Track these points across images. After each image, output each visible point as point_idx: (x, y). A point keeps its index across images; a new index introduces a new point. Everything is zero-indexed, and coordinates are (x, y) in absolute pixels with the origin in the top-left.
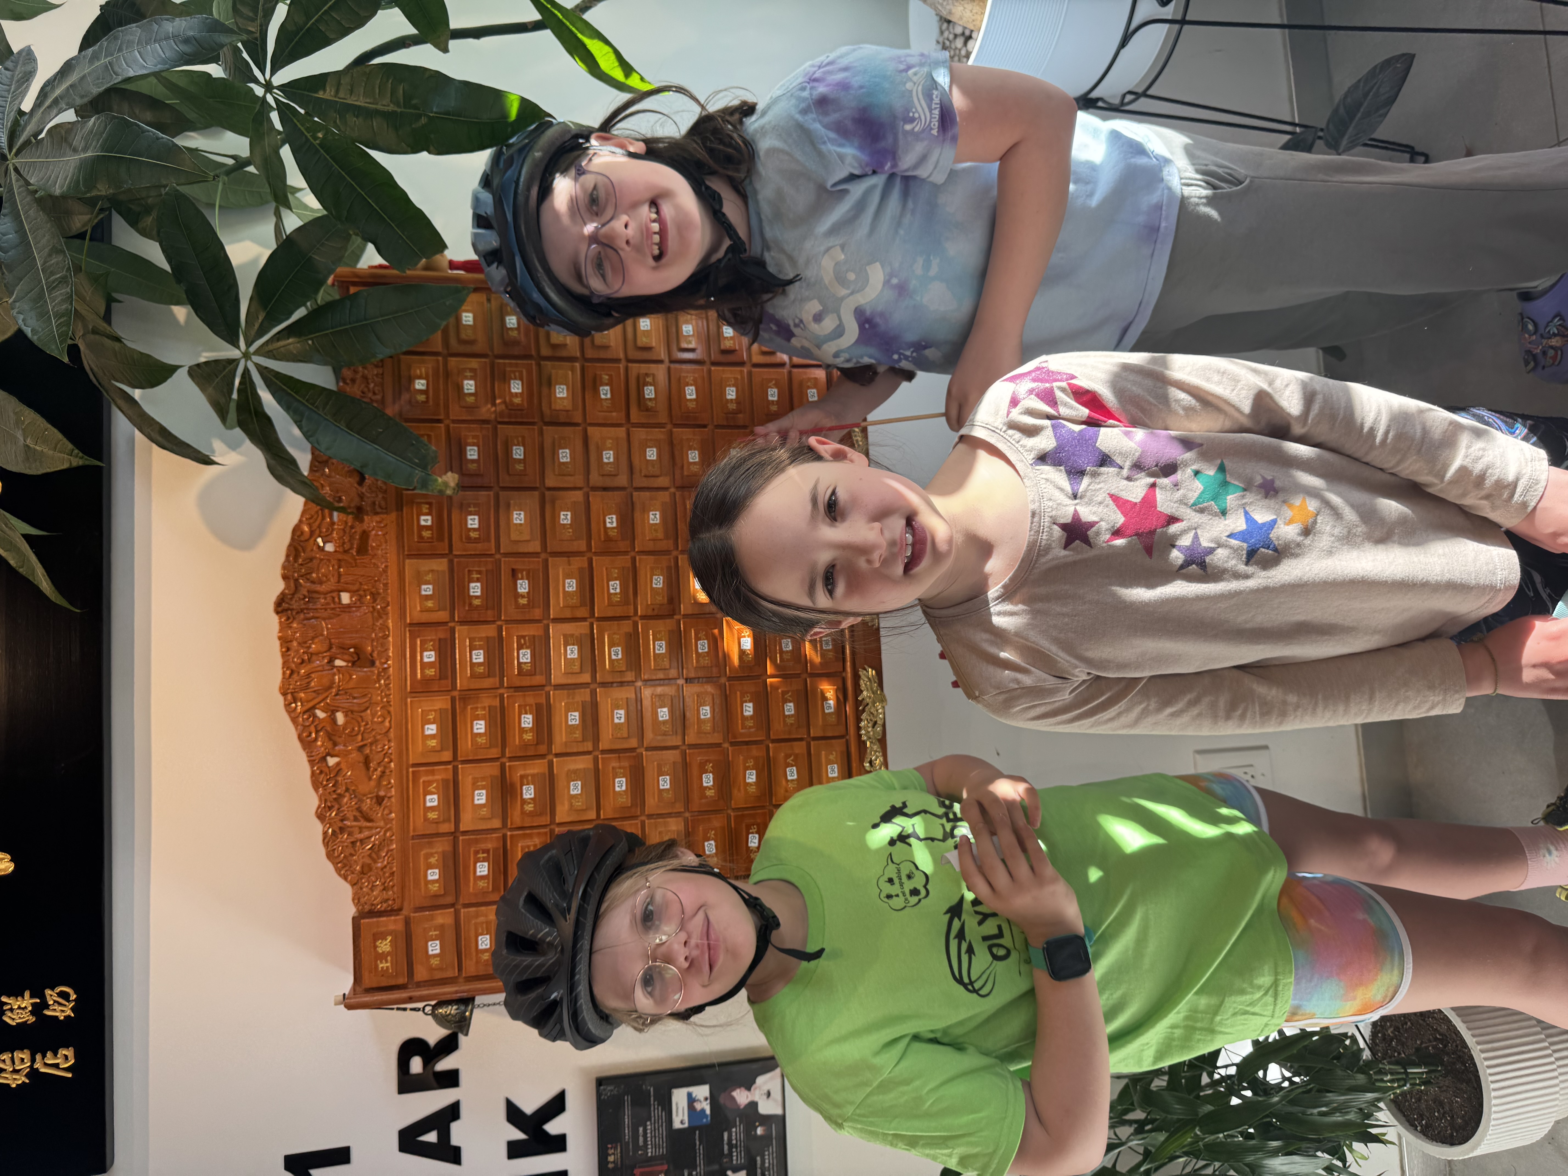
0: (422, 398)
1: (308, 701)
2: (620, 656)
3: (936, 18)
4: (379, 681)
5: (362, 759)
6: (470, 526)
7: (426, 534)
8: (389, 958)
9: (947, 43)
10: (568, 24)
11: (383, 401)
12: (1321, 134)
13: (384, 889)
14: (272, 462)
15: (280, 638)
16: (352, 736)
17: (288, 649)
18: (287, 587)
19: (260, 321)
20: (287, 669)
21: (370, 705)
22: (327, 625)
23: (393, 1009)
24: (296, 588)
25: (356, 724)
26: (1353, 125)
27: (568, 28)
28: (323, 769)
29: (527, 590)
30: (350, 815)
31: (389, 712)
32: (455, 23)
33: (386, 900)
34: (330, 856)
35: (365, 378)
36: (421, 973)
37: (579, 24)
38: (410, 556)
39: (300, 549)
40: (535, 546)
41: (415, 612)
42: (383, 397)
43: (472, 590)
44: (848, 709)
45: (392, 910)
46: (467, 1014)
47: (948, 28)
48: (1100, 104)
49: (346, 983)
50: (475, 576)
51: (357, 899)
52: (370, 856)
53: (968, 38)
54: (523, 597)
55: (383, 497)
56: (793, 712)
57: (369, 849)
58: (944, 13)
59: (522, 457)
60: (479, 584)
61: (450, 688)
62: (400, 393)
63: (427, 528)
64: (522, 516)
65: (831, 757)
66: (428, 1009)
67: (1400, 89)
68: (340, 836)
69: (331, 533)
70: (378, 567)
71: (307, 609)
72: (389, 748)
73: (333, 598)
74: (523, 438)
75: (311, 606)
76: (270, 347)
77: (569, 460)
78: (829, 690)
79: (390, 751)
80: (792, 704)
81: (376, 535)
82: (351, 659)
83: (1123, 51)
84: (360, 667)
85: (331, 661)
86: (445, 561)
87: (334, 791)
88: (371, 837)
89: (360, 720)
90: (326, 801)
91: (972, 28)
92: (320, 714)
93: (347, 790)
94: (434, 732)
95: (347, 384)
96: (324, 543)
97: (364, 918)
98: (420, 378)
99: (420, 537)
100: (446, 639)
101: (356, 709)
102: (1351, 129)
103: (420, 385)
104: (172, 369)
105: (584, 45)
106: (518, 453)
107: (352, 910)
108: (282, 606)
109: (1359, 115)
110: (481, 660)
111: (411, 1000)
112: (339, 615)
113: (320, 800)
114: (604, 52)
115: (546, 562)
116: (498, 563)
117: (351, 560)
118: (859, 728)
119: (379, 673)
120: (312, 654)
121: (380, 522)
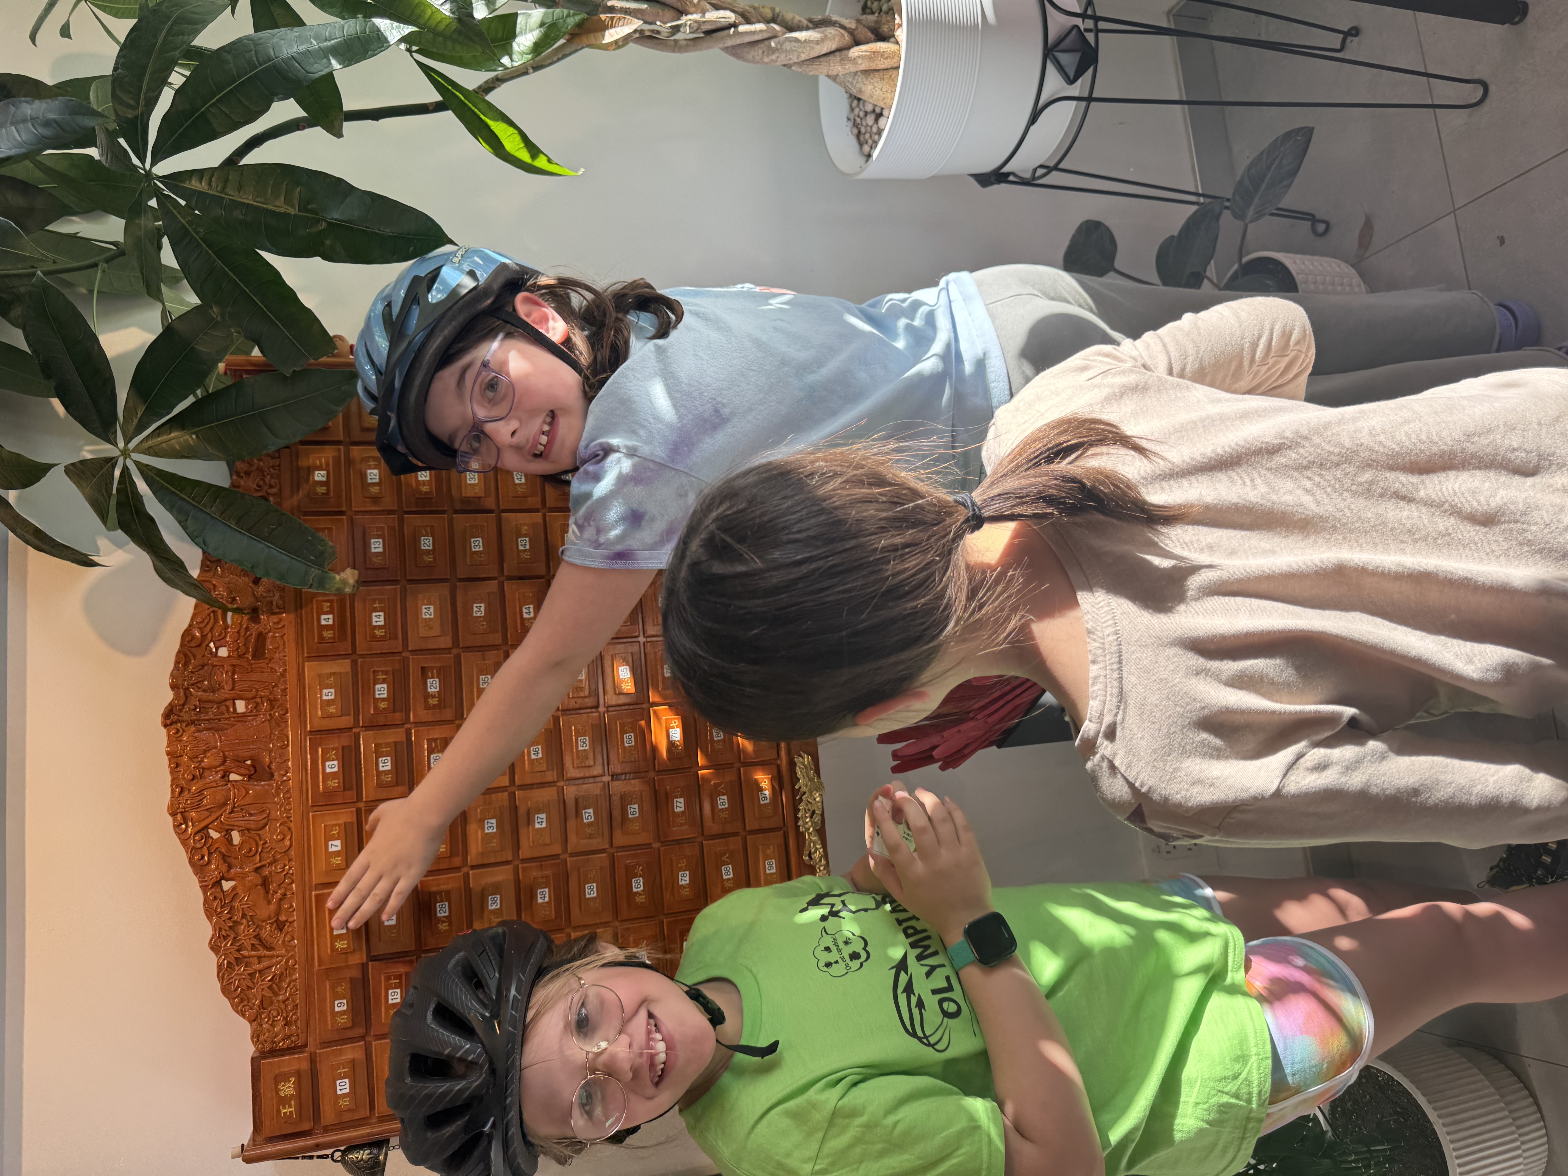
0: (322, 490)
1: (199, 821)
2: (540, 756)
3: (846, 96)
4: (279, 795)
5: (260, 881)
6: (374, 624)
7: (327, 634)
8: (293, 1102)
9: (858, 120)
10: (470, 105)
11: (279, 494)
12: (1227, 204)
13: (285, 1025)
14: (159, 564)
15: (168, 753)
16: (249, 856)
17: (177, 765)
18: (177, 696)
19: (139, 416)
20: (177, 786)
21: (268, 819)
22: (220, 737)
23: (298, 1158)
24: (186, 698)
25: (254, 843)
26: (1258, 196)
27: (470, 109)
28: (218, 895)
29: (438, 689)
30: (247, 944)
31: (289, 829)
32: (348, 105)
33: (289, 1037)
34: (225, 991)
35: (260, 469)
36: (328, 1116)
37: (481, 106)
38: (310, 658)
39: (190, 654)
40: (445, 642)
41: (315, 718)
42: (280, 489)
43: (377, 693)
44: (784, 798)
45: (294, 1048)
46: (381, 1158)
47: (858, 106)
48: (1011, 178)
49: (245, 1132)
50: (381, 677)
51: (256, 1037)
52: (270, 987)
53: (879, 116)
54: (433, 696)
55: (281, 596)
56: (727, 806)
57: (269, 981)
58: (854, 91)
59: (431, 548)
60: (385, 686)
61: (355, 800)
62: (299, 485)
63: (327, 627)
64: (432, 610)
65: (768, 852)
66: (337, 1155)
67: (1302, 162)
68: (237, 968)
69: (225, 637)
70: (276, 671)
71: (198, 720)
72: (290, 868)
73: (227, 707)
74: (432, 527)
75: (203, 717)
76: (150, 443)
77: (481, 549)
78: (764, 780)
79: (291, 872)
80: (725, 797)
81: (274, 637)
82: (248, 772)
83: (1032, 128)
84: (257, 781)
85: (225, 776)
86: (347, 662)
87: (230, 918)
88: (270, 967)
89: (257, 838)
90: (220, 929)
91: (883, 106)
92: (214, 835)
93: (244, 916)
94: (339, 848)
95: (242, 477)
96: (217, 649)
97: (264, 1058)
98: (320, 468)
99: (321, 637)
100: (349, 747)
101: (252, 826)
102: (1256, 200)
103: (319, 476)
104: (45, 469)
105: (487, 127)
106: (426, 543)
107: (250, 1049)
108: (170, 717)
109: (1263, 187)
110: (389, 768)
111: (318, 1147)
112: (234, 725)
113: (215, 929)
114: (509, 134)
115: (458, 657)
116: (405, 663)
117: (245, 665)
118: (797, 819)
119: (278, 788)
120: (203, 769)
121: (278, 623)
